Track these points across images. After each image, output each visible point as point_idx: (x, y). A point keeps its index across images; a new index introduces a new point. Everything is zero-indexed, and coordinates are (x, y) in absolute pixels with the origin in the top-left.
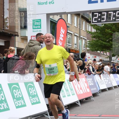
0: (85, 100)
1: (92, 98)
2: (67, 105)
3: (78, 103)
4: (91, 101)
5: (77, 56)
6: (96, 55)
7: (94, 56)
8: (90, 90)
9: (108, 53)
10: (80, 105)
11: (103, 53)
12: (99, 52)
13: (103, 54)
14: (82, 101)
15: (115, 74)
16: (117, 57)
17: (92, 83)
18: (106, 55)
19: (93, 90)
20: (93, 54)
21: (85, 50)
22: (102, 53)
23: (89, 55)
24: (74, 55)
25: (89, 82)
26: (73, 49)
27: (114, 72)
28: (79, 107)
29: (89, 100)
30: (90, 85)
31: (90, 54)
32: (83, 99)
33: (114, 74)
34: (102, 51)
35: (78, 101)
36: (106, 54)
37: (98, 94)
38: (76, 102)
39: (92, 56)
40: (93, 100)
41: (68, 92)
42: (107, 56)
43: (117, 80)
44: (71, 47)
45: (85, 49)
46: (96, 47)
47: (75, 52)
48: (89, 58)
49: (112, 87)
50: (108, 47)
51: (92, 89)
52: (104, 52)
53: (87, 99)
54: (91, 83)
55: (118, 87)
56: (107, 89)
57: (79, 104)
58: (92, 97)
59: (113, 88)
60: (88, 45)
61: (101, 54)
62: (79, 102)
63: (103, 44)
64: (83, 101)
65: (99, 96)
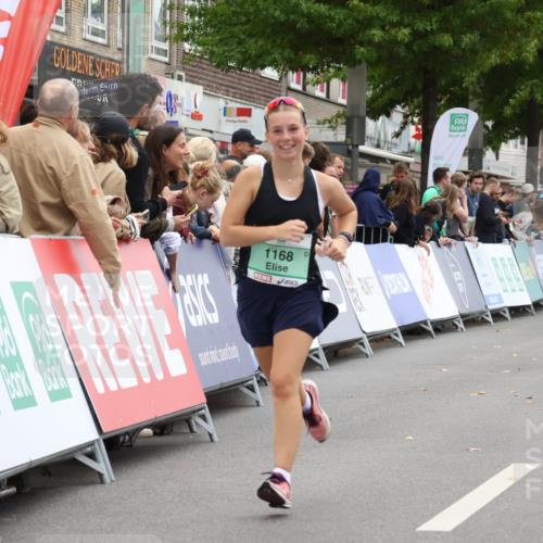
0: (155, 434)
1: (200, 421)
2: (10, 474)
3: (92, 456)
4: (197, 443)
5: (105, 100)
6: (249, 97)
7: (234, 105)
8: (191, 359)
9: (336, 84)
10: (106, 477)
11: (299, 88)
12: (270, 73)
13: (304, 93)
14: (122, 448)
15: (384, 240)
16: (406, 116)
17: (211, 310)
18: (327, 100)
19: (215, 360)
20: (230, 91)
21: (167, 60)
22: (294, 85)
23: (200, 97)
24: (81, 97)
25: (187, 301)
26: (78, 50)
27: (377, 231)
28: (99, 487)
29: (180, 439)
30: (196, 321)
31: (206, 87)
32: (139, 430)
33: (376, 241)
34: (294, 69)
35: (91, 444)
36: (323, 95)
37: (251, 388)
38: (80, 448)
39: (222, 103)
40: (212, 440)
41: (17, 375)
42: (334, 110)
43: (394, 292)
44: (62, 29)
45: (165, 46)
46: (250, 36)
47: (94, 68)
48: (197, 116)
49: (359, 341)
50: (340, 41)
51: (206, 358)
52: (310, 76)
53: (162, 427)
54: (201, 305)
55: (401, 339)
56: (322, 354)
57: (103, 465)
58: (206, 412)
59: (368, 349)
60: (187, 19)
61: (289, 89)
62: (102, 452)
63: (303, 15)
64: (138, 442)
65: (258, 404)
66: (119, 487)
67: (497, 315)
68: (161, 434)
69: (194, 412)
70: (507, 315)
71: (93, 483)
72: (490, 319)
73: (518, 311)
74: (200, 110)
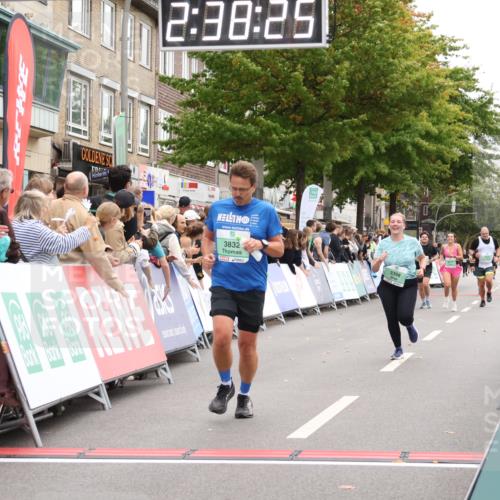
0: (136, 379)
1: (163, 371)
2: (49, 406)
3: (98, 394)
4: (161, 384)
6: (196, 176)
7: (187, 181)
8: (157, 336)
10: (106, 406)
14: (116, 388)
15: (275, 262)
16: (288, 188)
17: (170, 306)
19: (172, 335)
20: (185, 173)
21: (147, 155)
22: (222, 170)
23: (168, 177)
26: (96, 150)
28: (102, 412)
29: (151, 382)
30: (161, 312)
31: (172, 171)
32: (126, 377)
34: (224, 162)
35: (97, 387)
37: (194, 351)
38: (91, 390)
39: (180, 180)
40: (170, 383)
41: (52, 347)
43: (279, 292)
44: (86, 138)
45: (147, 147)
47: (105, 161)
48: (165, 188)
51: (167, 334)
53: (140, 375)
55: (283, 320)
57: (104, 399)
58: (166, 366)
61: (220, 172)
62: (104, 391)
64: (126, 384)
65: (198, 360)
66: (114, 412)
67: (340, 305)
68: (140, 379)
69: (159, 366)
70: (345, 304)
71: (99, 410)
72: (335, 307)
73: (351, 302)
74: (167, 184)
